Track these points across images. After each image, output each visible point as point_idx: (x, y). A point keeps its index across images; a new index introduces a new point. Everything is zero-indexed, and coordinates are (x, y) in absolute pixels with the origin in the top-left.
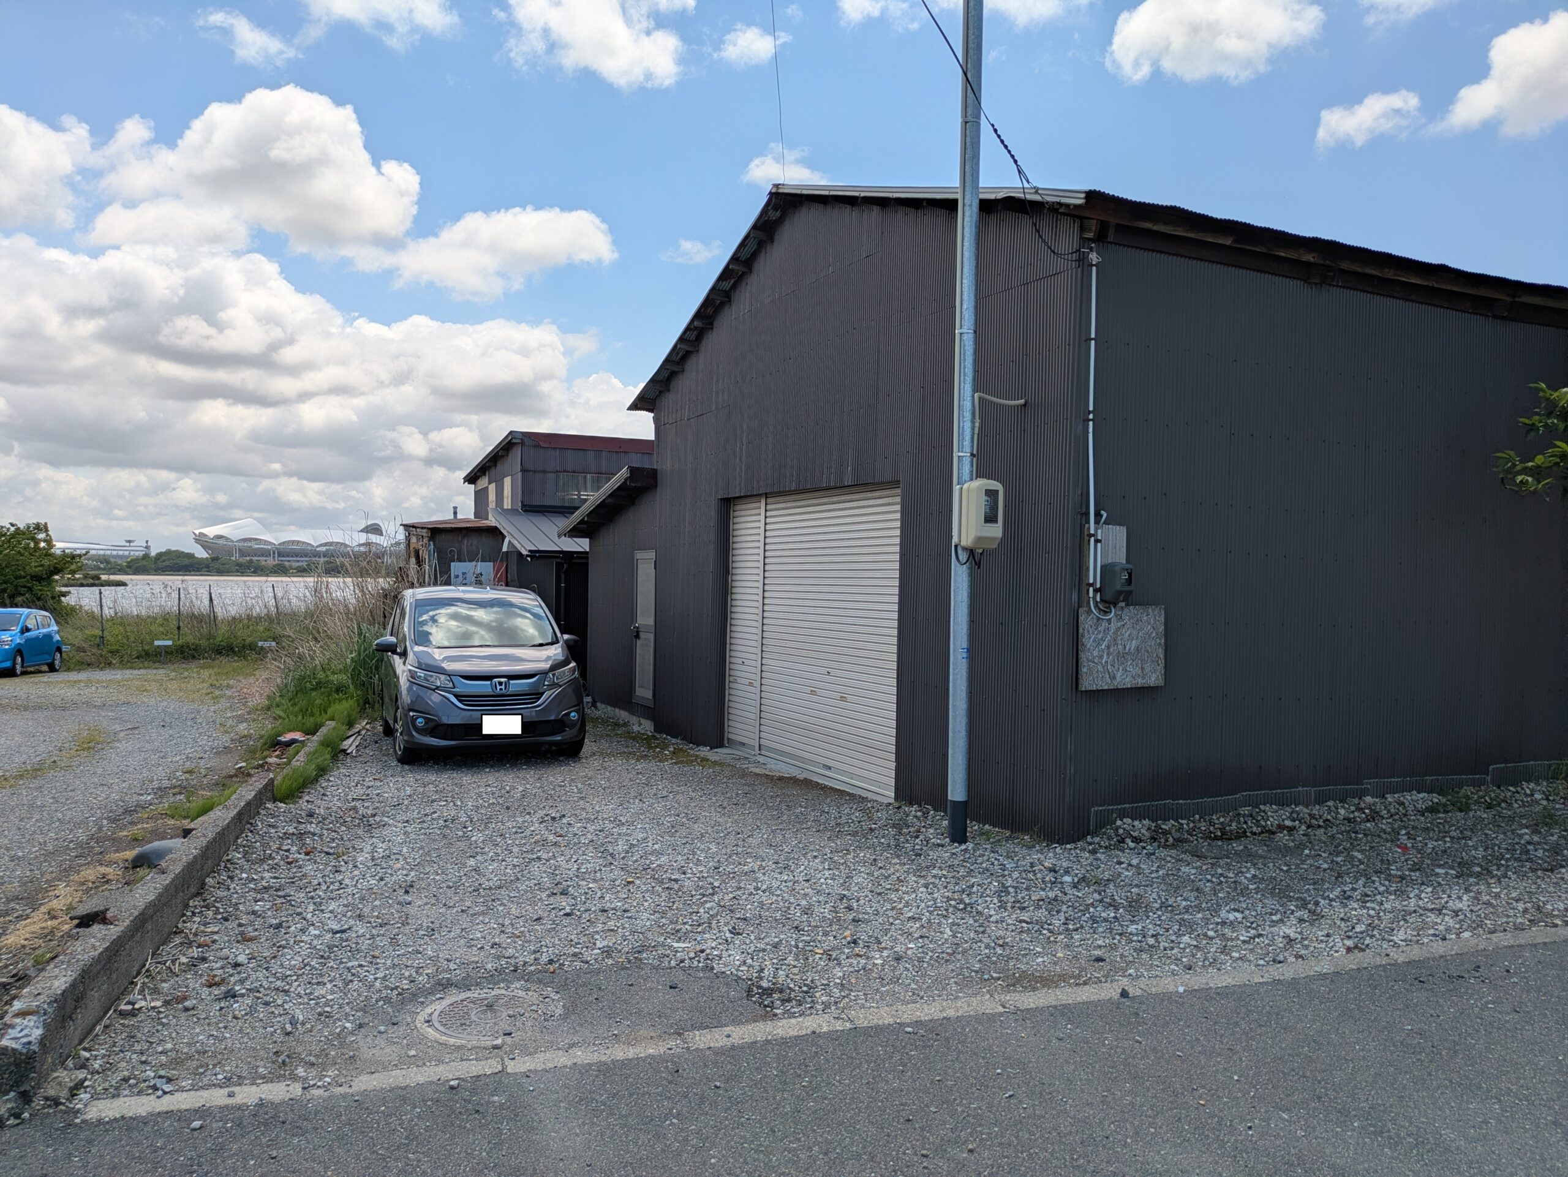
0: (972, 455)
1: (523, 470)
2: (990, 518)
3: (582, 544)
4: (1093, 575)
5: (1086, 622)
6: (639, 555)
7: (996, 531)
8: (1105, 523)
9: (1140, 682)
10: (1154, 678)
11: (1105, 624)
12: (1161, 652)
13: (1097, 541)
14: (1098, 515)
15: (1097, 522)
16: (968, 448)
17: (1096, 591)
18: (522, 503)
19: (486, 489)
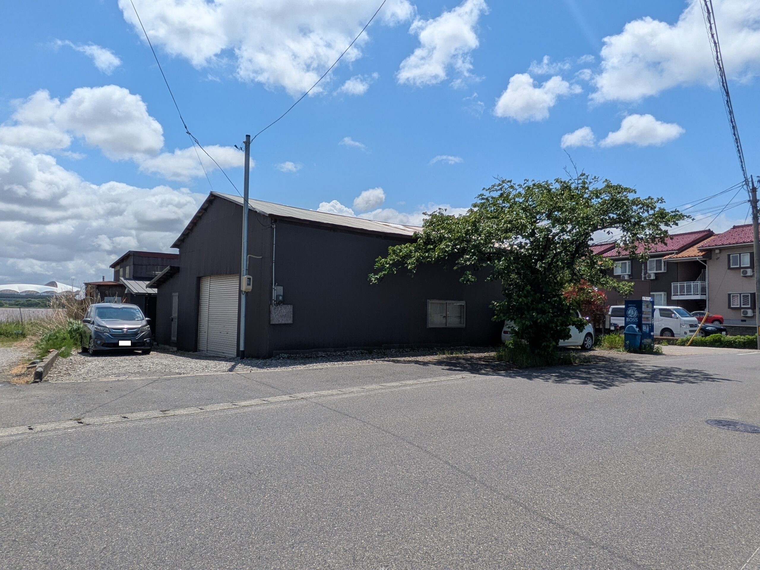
0: (246, 270)
1: (134, 264)
2: (249, 284)
3: (155, 291)
4: (274, 297)
5: (272, 308)
6: (173, 294)
7: (250, 287)
8: (277, 286)
9: (286, 322)
10: (290, 321)
11: (277, 309)
12: (292, 316)
13: (275, 290)
14: (275, 284)
15: (275, 285)
16: (245, 268)
17: (274, 301)
18: (133, 276)
19: (119, 270)
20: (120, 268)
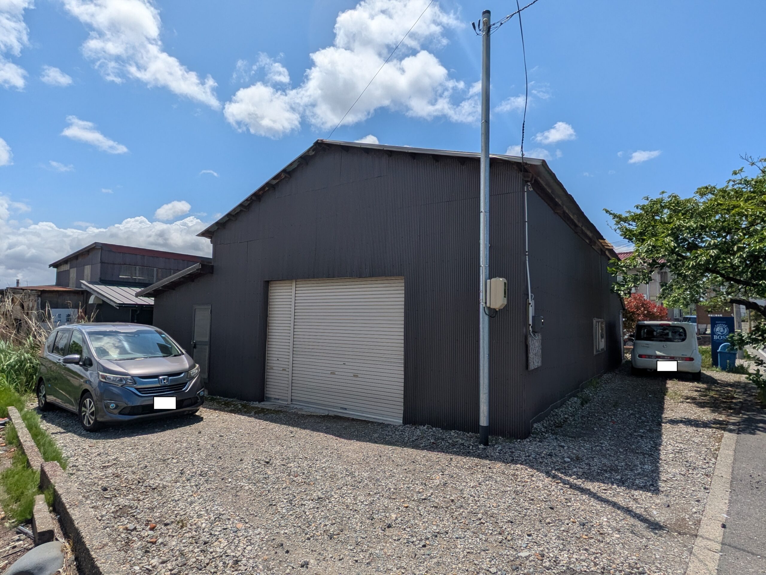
1: (102, 262)
2: (505, 296)
4: (531, 320)
5: (530, 341)
6: (198, 307)
9: (538, 365)
10: (540, 363)
11: (533, 342)
12: (541, 353)
13: (531, 307)
15: (531, 298)
16: (488, 263)
17: (531, 327)
18: (100, 278)
19: (68, 272)
20: (71, 268)
